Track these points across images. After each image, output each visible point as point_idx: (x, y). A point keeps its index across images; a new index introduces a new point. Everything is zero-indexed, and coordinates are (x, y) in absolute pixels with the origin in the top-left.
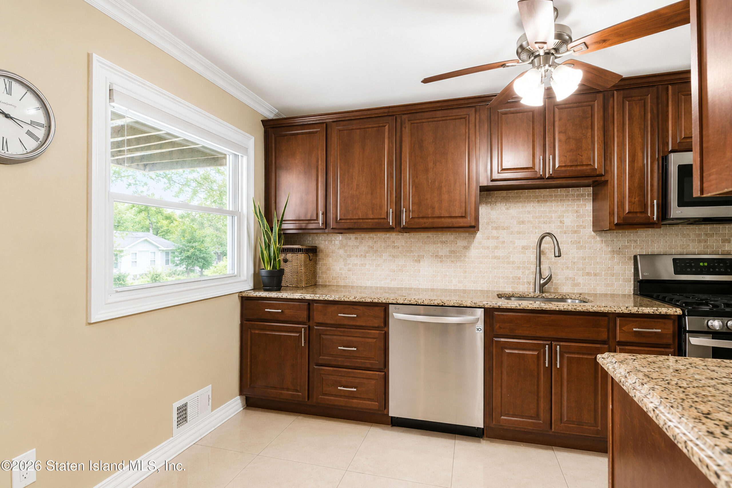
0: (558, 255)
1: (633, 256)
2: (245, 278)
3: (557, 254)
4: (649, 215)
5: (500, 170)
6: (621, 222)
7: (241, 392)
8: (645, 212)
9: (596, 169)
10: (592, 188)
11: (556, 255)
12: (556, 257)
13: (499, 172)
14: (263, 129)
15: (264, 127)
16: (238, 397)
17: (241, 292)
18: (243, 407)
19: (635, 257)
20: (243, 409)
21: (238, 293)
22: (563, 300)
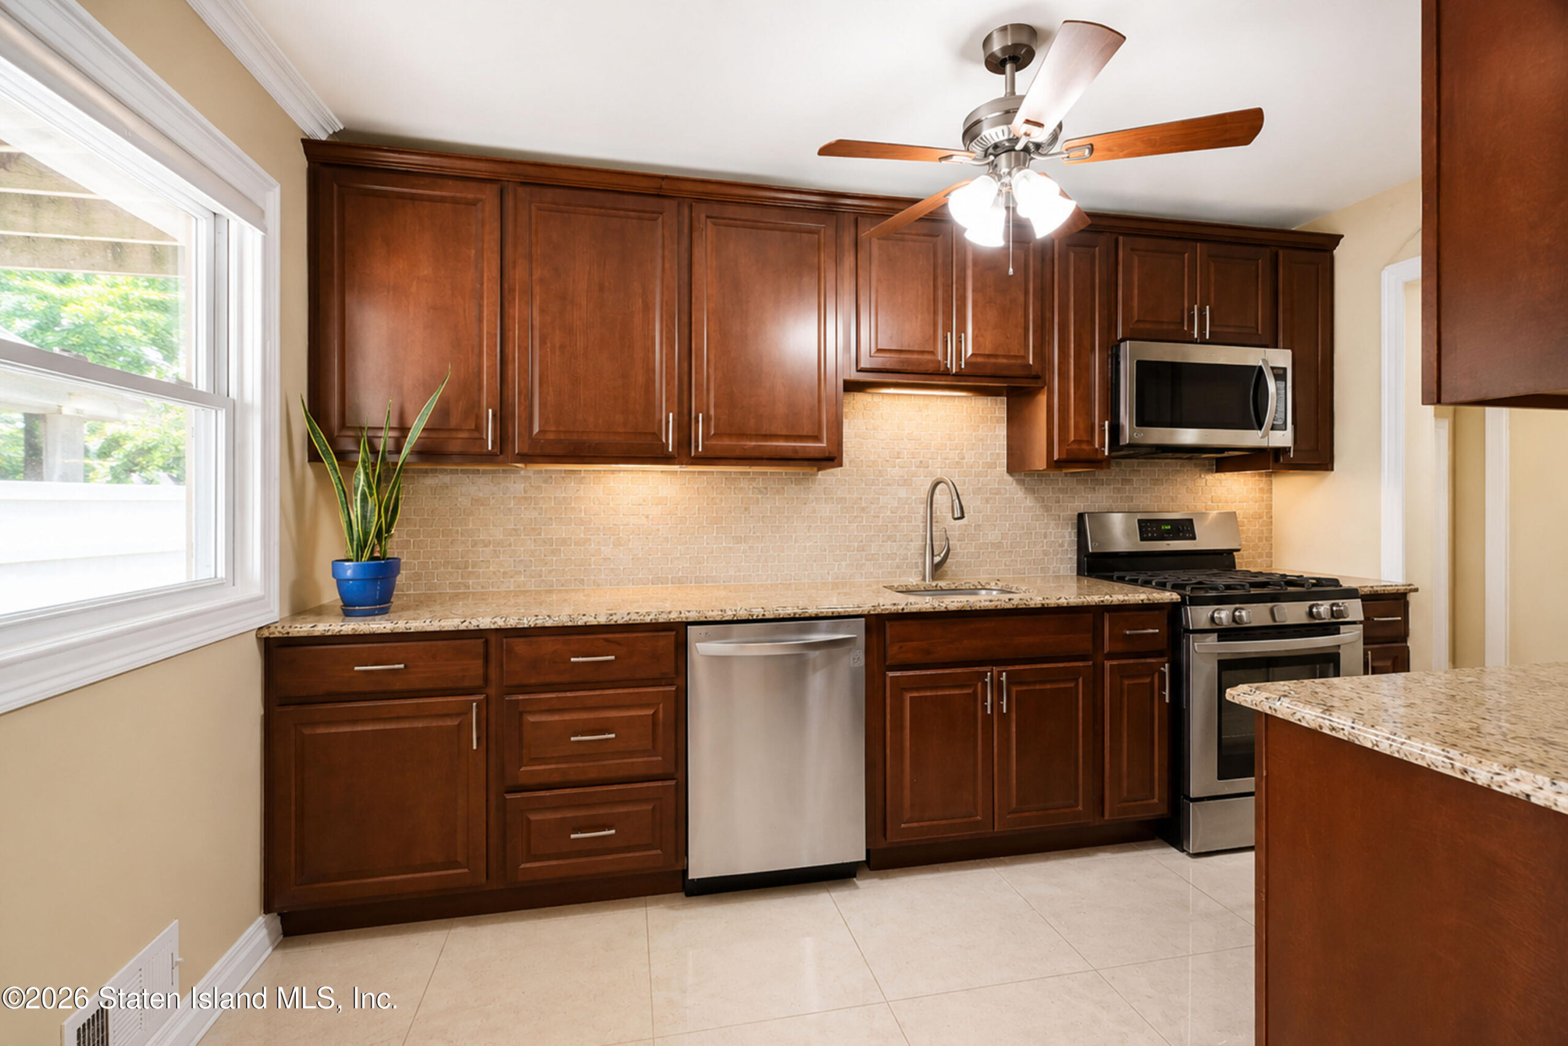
0: (959, 516)
1: (1076, 513)
2: (256, 591)
3: (957, 514)
4: (1097, 446)
5: (873, 352)
6: (1064, 456)
7: (268, 907)
8: (1091, 442)
9: (1030, 365)
10: (1005, 398)
11: (956, 516)
12: (955, 519)
13: (872, 354)
14: (307, 163)
15: (308, 159)
16: (261, 919)
17: (260, 628)
18: (272, 943)
19: (1081, 516)
20: (273, 950)
21: (255, 632)
22: (974, 591)
